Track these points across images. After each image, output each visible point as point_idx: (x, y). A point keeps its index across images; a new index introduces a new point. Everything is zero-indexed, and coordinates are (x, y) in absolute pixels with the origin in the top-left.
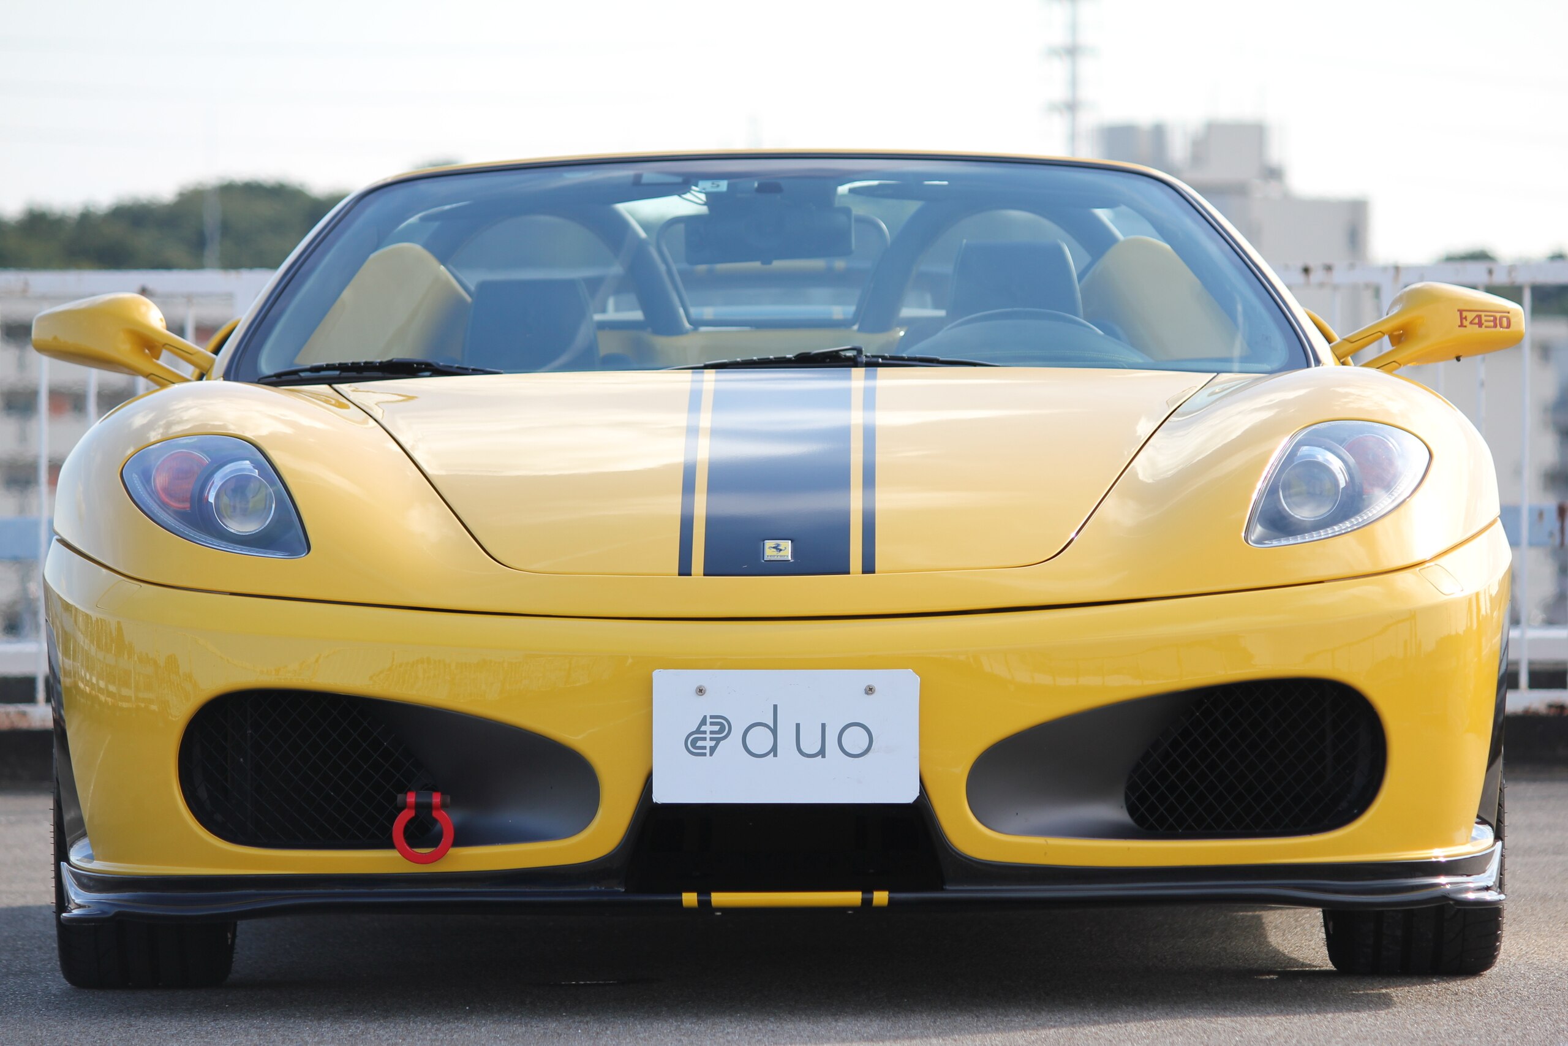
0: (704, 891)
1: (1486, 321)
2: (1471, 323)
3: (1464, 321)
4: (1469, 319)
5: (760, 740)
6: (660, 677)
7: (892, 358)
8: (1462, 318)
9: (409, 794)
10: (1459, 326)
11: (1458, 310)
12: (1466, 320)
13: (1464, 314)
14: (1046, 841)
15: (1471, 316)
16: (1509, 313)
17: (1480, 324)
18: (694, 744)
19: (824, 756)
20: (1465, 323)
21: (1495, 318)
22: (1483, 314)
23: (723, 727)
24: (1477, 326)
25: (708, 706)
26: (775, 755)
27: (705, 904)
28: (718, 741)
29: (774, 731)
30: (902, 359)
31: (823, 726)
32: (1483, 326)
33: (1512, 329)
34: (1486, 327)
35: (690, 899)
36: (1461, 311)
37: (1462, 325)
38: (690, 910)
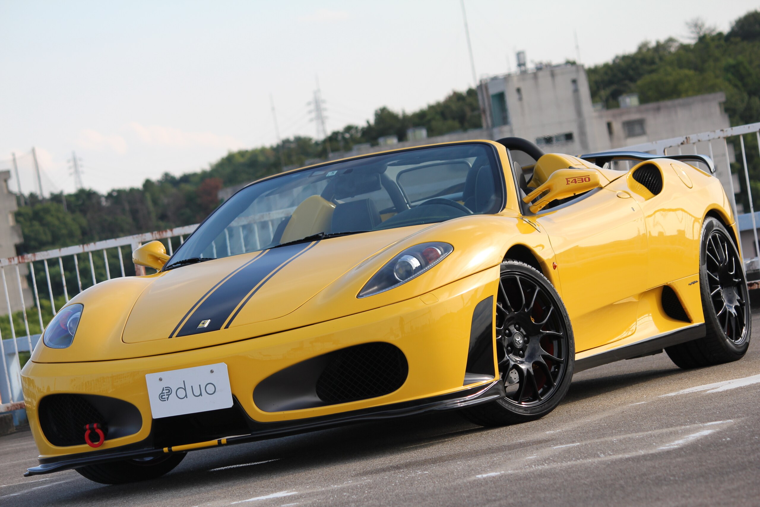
0: (170, 447)
1: (578, 181)
2: (572, 182)
3: (568, 182)
4: (571, 181)
5: (181, 393)
6: (148, 376)
7: (335, 234)
8: (567, 181)
9: (87, 425)
10: (567, 184)
11: (566, 179)
12: (569, 182)
13: (568, 180)
14: (284, 413)
15: (571, 180)
16: (589, 176)
17: (576, 182)
18: (162, 398)
19: (202, 396)
20: (569, 183)
21: (582, 179)
22: (576, 178)
23: (169, 390)
24: (574, 183)
25: (164, 384)
26: (187, 398)
27: (170, 450)
28: (169, 395)
29: (185, 390)
30: (338, 234)
31: (200, 385)
32: (577, 183)
33: (591, 181)
34: (578, 183)
35: (166, 450)
36: (567, 179)
37: (568, 184)
38: (166, 453)
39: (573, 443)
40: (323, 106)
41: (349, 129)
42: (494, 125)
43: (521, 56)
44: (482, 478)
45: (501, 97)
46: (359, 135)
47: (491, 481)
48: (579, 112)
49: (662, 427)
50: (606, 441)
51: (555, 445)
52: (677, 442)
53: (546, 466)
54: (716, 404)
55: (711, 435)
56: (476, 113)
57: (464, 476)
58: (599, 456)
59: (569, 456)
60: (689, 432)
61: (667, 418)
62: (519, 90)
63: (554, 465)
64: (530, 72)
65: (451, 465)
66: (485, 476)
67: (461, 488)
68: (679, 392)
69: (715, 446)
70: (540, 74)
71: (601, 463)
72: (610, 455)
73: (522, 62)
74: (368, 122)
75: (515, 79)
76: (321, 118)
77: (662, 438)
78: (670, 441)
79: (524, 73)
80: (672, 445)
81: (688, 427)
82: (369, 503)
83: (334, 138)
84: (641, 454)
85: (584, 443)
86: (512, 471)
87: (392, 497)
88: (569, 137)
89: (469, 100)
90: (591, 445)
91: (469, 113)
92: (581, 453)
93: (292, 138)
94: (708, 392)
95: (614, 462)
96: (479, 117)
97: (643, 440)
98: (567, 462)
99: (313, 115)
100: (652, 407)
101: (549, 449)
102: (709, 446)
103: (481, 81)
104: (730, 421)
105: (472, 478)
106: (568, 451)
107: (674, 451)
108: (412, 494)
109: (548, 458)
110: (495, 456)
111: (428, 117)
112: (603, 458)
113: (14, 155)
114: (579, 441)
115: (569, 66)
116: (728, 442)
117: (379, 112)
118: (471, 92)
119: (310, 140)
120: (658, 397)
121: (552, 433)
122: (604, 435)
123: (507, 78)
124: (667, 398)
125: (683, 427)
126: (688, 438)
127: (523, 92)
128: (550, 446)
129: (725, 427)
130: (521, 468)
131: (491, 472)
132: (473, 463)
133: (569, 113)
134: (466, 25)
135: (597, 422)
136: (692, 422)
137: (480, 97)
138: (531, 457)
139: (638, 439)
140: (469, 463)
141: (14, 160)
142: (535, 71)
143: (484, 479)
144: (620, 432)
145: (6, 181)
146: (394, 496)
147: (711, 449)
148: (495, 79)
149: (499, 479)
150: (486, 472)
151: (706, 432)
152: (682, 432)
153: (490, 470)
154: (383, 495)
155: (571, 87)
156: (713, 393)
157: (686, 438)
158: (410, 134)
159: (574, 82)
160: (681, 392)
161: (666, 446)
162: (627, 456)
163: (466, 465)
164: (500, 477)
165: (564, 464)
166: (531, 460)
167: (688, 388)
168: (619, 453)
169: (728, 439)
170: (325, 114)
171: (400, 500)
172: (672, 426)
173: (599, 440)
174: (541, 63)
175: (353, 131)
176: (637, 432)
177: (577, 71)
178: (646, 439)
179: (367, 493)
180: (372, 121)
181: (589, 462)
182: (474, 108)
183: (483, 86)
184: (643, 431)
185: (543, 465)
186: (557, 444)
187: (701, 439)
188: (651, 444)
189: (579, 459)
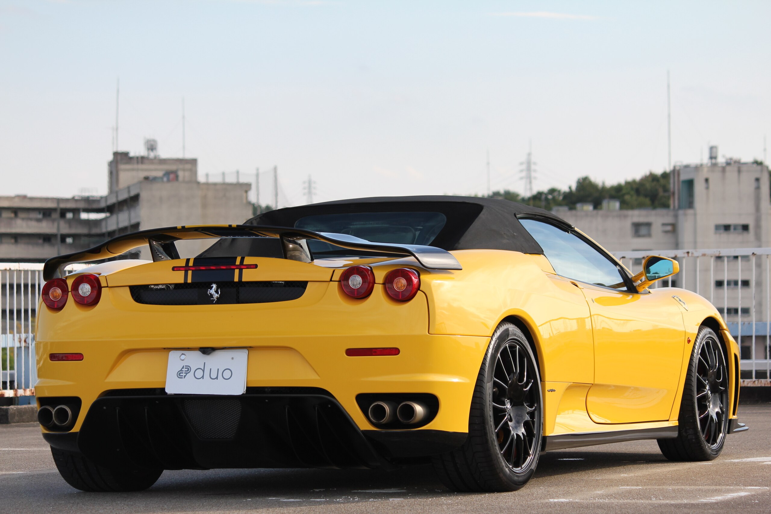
39: (637, 486)
40: (533, 167)
41: (552, 191)
42: (680, 208)
43: (714, 150)
44: (553, 502)
45: (690, 184)
46: (561, 198)
47: (559, 505)
48: (758, 208)
49: (712, 484)
50: (663, 488)
51: (622, 486)
52: (716, 498)
53: (607, 501)
54: (765, 473)
55: (745, 497)
56: (666, 194)
57: (540, 499)
58: (651, 499)
59: (629, 496)
60: (729, 491)
61: (720, 479)
62: (707, 180)
63: (612, 501)
64: (720, 165)
65: (535, 488)
66: (556, 500)
67: (533, 507)
68: (742, 460)
69: (743, 505)
70: (728, 168)
71: (650, 504)
72: (660, 500)
73: (714, 155)
74: (570, 188)
75: (705, 170)
76: (529, 179)
77: (707, 493)
78: (712, 496)
79: (714, 165)
80: (711, 499)
81: (732, 487)
82: (457, 507)
83: (538, 197)
84: (684, 503)
85: (645, 488)
86: (578, 500)
87: (477, 505)
88: (745, 228)
89: (662, 181)
90: (650, 490)
91: (661, 193)
92: (639, 495)
93: (502, 191)
94: (765, 463)
95: (660, 506)
96: (669, 198)
97: (692, 492)
98: (624, 500)
99: (524, 174)
100: (715, 468)
101: (617, 488)
102: (739, 504)
103: (675, 167)
104: (767, 488)
105: (547, 501)
106: (630, 492)
107: (710, 504)
108: (494, 506)
109: (611, 495)
110: (572, 487)
111: (624, 191)
112: (654, 501)
113: (258, 170)
114: (642, 485)
115: (755, 165)
116: (755, 503)
117: (581, 180)
118: (665, 175)
119: (517, 195)
120: (724, 461)
121: (625, 476)
122: (664, 484)
123: (698, 168)
124: (730, 463)
125: (728, 487)
126: (727, 496)
127: (710, 181)
128: (618, 486)
129: (760, 492)
130: (587, 499)
131: (562, 499)
132: (552, 489)
133: (749, 207)
134: (669, 116)
135: (665, 473)
136: (737, 484)
137: (672, 181)
138: (598, 492)
139: (688, 491)
140: (549, 489)
141: (257, 175)
142: (724, 165)
143: (555, 503)
144: (678, 483)
145: (246, 192)
146: (479, 505)
147: (740, 507)
148: (687, 167)
149: (566, 505)
150: (558, 497)
151: (743, 494)
152: (725, 491)
153: (562, 497)
154: (471, 503)
155: (753, 184)
156: (767, 465)
157: (726, 496)
158: (605, 204)
159: (757, 180)
160: (744, 460)
161: (707, 500)
162: (672, 502)
163: (546, 490)
164: (567, 503)
165: (621, 501)
166: (598, 494)
167: (752, 457)
168: (668, 499)
169: (756, 501)
170: (533, 174)
171: (483, 508)
172: (720, 485)
173: (658, 487)
174: (731, 159)
175: (556, 194)
176: (690, 486)
177: (762, 171)
178: (695, 492)
179: (460, 500)
180: (574, 188)
181: (641, 502)
182: (666, 189)
183: (675, 172)
184: (696, 485)
185: (605, 499)
186: (624, 485)
187: (736, 498)
188: (696, 496)
189: (634, 499)
